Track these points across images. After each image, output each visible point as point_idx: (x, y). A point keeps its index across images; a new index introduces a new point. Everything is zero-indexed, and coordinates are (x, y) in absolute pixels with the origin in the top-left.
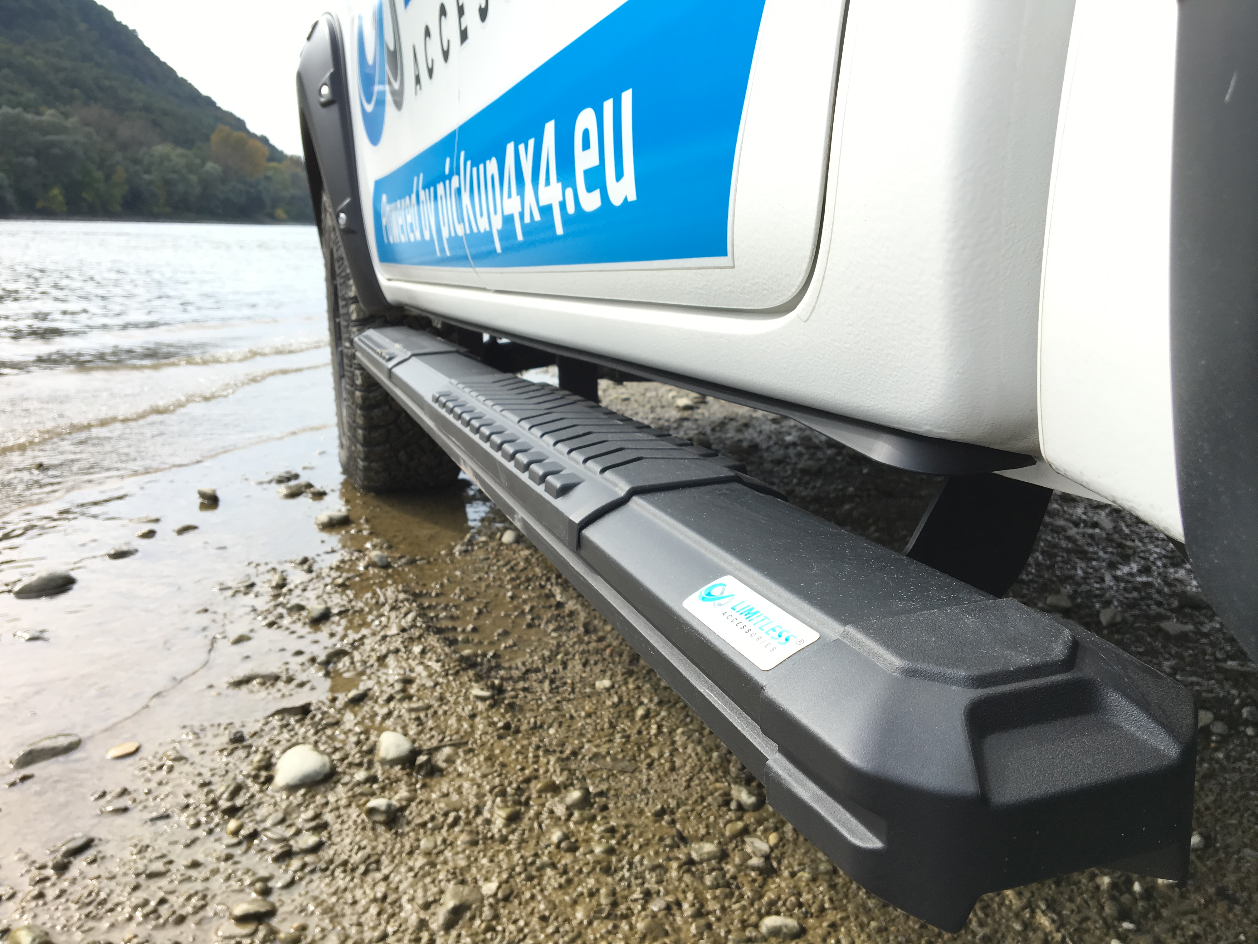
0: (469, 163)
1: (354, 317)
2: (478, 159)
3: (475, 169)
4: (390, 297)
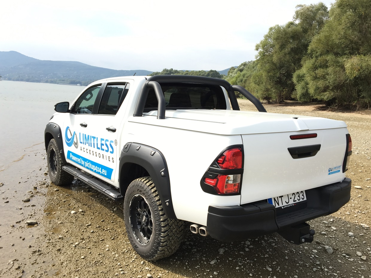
1: (60, 163)
3: (91, 164)
4: (67, 162)
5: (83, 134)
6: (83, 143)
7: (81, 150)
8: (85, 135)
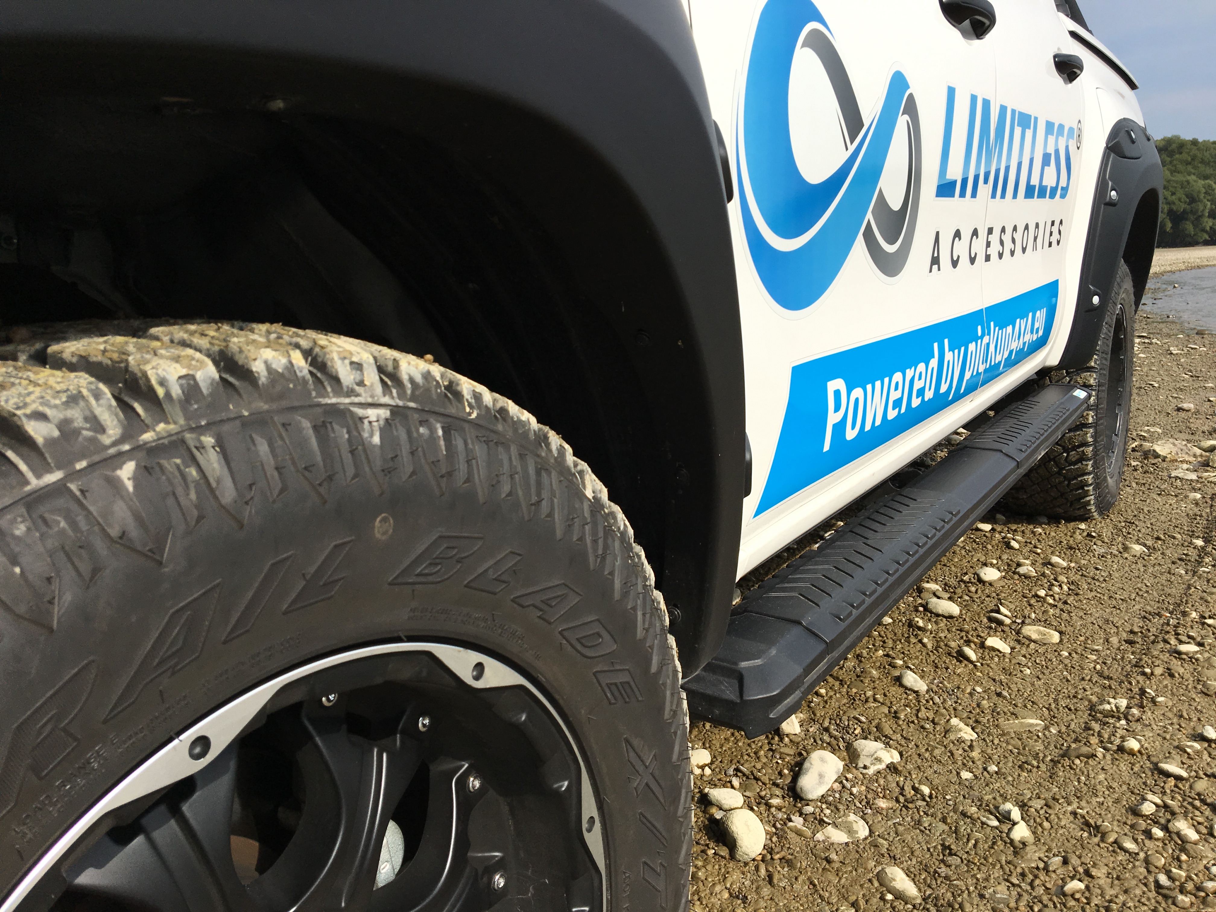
0: (997, 328)
2: (1002, 326)
3: (1000, 331)
5: (974, 99)
6: (965, 181)
7: (935, 261)
8: (986, 104)
